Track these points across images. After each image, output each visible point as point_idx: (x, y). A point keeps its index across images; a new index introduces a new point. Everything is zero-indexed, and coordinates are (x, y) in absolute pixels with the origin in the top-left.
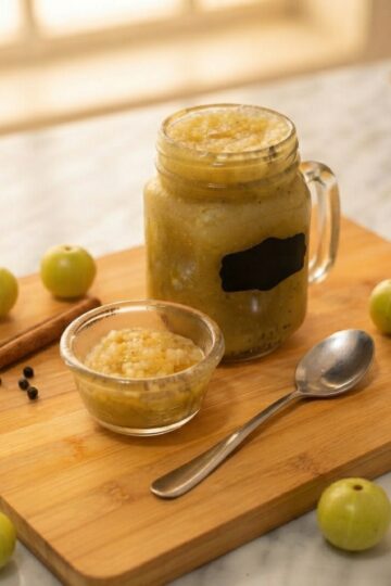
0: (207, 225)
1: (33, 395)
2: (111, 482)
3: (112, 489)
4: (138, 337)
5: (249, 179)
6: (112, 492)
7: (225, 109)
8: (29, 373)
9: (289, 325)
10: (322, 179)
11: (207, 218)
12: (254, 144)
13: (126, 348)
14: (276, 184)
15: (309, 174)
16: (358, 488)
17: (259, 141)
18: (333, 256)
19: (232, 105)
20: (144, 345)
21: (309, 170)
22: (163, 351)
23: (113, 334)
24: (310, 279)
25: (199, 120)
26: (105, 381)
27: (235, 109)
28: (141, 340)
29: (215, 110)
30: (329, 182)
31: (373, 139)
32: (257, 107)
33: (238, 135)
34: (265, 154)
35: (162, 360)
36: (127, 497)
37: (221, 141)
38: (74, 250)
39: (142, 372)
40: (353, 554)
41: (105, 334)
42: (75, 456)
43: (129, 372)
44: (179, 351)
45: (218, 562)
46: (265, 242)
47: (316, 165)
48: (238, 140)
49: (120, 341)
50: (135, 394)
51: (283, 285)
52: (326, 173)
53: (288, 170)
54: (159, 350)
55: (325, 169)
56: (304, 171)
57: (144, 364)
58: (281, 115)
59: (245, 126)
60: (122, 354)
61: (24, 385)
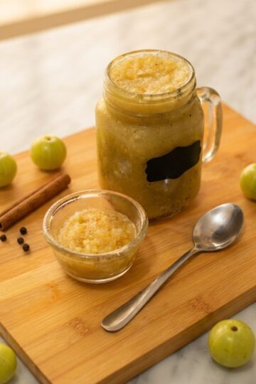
0: (137, 141)
1: (26, 249)
2: (76, 319)
3: (77, 324)
4: (93, 220)
5: (164, 110)
6: (78, 326)
7: (148, 53)
8: (24, 232)
9: (189, 197)
10: (211, 99)
11: (137, 137)
12: (167, 83)
13: (85, 227)
14: (182, 112)
15: (203, 96)
16: (234, 329)
17: (170, 80)
18: (217, 144)
19: (153, 51)
20: (97, 225)
21: (202, 94)
22: (110, 230)
23: (77, 215)
24: (203, 160)
25: (132, 63)
26: (72, 255)
27: (154, 53)
28: (95, 223)
29: (141, 55)
30: (215, 102)
31: (241, 40)
32: (169, 53)
33: (157, 74)
34: (175, 95)
35: (109, 238)
36: (87, 330)
37: (146, 80)
38: (53, 140)
39: (95, 247)
40: (231, 370)
41: (72, 214)
42: (53, 297)
43: (88, 247)
44: (120, 230)
45: (145, 374)
46: (174, 150)
47: (208, 90)
48: (157, 79)
49: (82, 221)
50: (91, 263)
51: (187, 173)
52: (213, 95)
53: (189, 102)
54: (106, 230)
55: (213, 92)
56: (200, 95)
57: (96, 241)
58: (185, 60)
59: (161, 67)
60: (83, 232)
61: (20, 241)
